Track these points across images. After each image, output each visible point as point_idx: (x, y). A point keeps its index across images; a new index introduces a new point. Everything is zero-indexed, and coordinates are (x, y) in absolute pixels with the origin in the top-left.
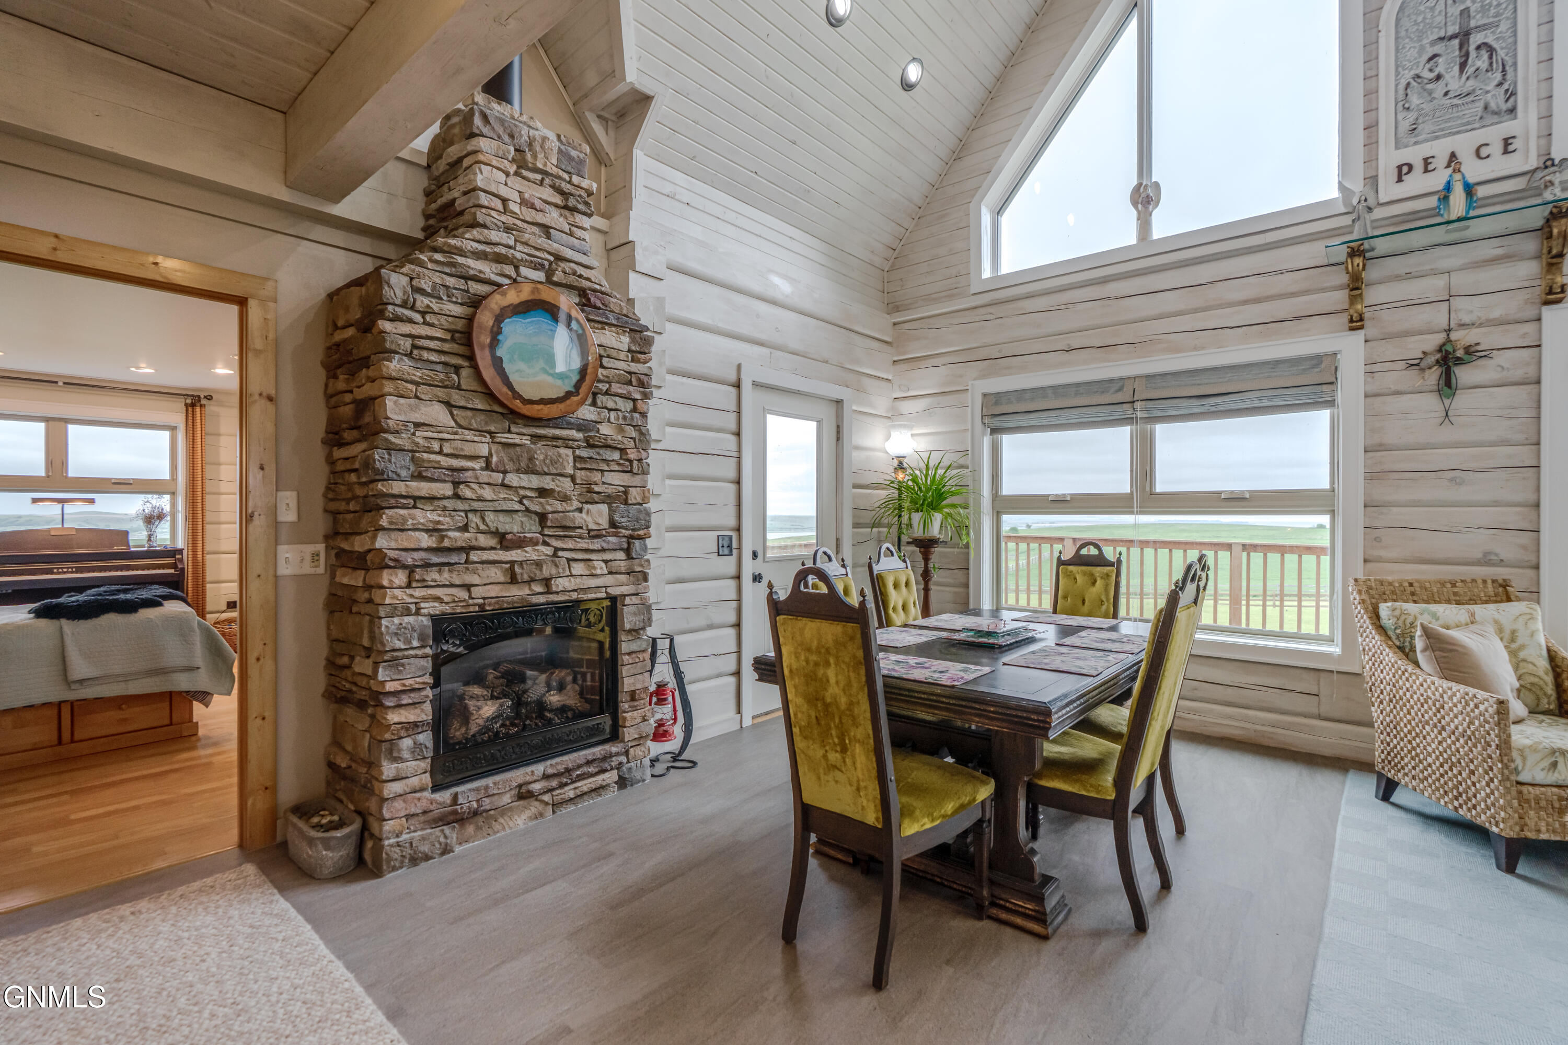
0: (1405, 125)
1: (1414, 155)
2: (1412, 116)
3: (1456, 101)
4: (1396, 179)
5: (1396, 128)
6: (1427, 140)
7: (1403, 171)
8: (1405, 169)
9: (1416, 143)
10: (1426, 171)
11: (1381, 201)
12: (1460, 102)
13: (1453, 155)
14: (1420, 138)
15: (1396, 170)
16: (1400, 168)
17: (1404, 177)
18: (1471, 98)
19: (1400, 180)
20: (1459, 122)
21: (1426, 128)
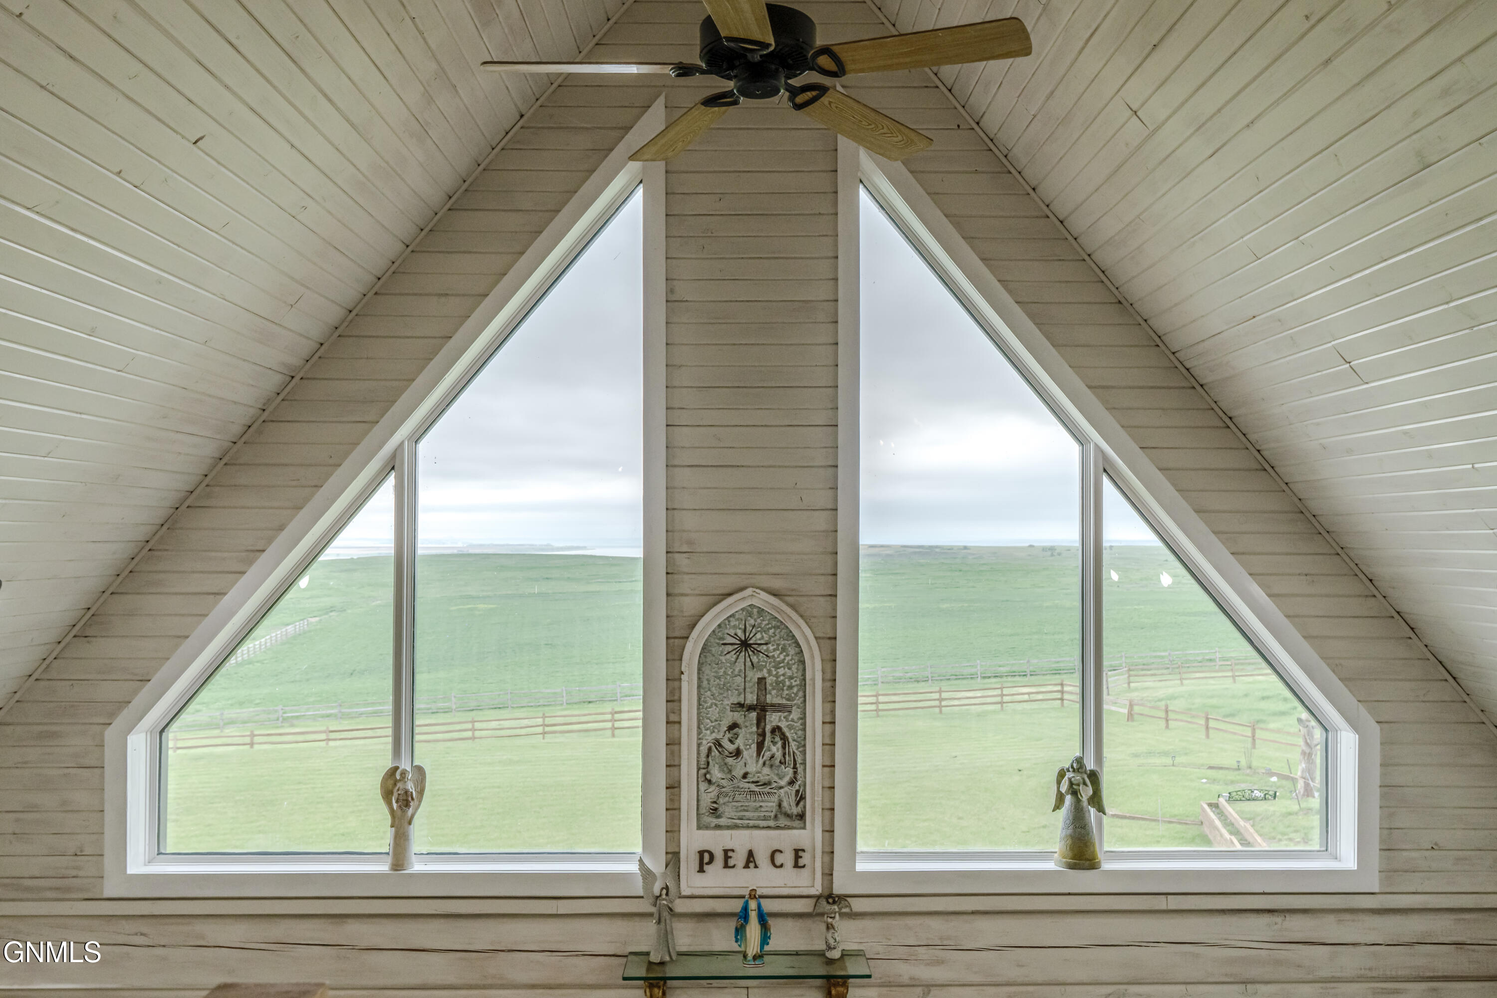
0: (707, 801)
1: (717, 841)
2: (713, 791)
3: (753, 787)
4: (697, 868)
5: (698, 801)
6: (728, 828)
7: (705, 859)
8: (706, 857)
9: (718, 827)
10: (726, 866)
11: (684, 893)
12: (757, 789)
13: (751, 854)
14: (723, 821)
15: (697, 856)
16: (701, 853)
17: (706, 867)
18: (767, 789)
19: (701, 870)
20: (756, 814)
21: (728, 811)
